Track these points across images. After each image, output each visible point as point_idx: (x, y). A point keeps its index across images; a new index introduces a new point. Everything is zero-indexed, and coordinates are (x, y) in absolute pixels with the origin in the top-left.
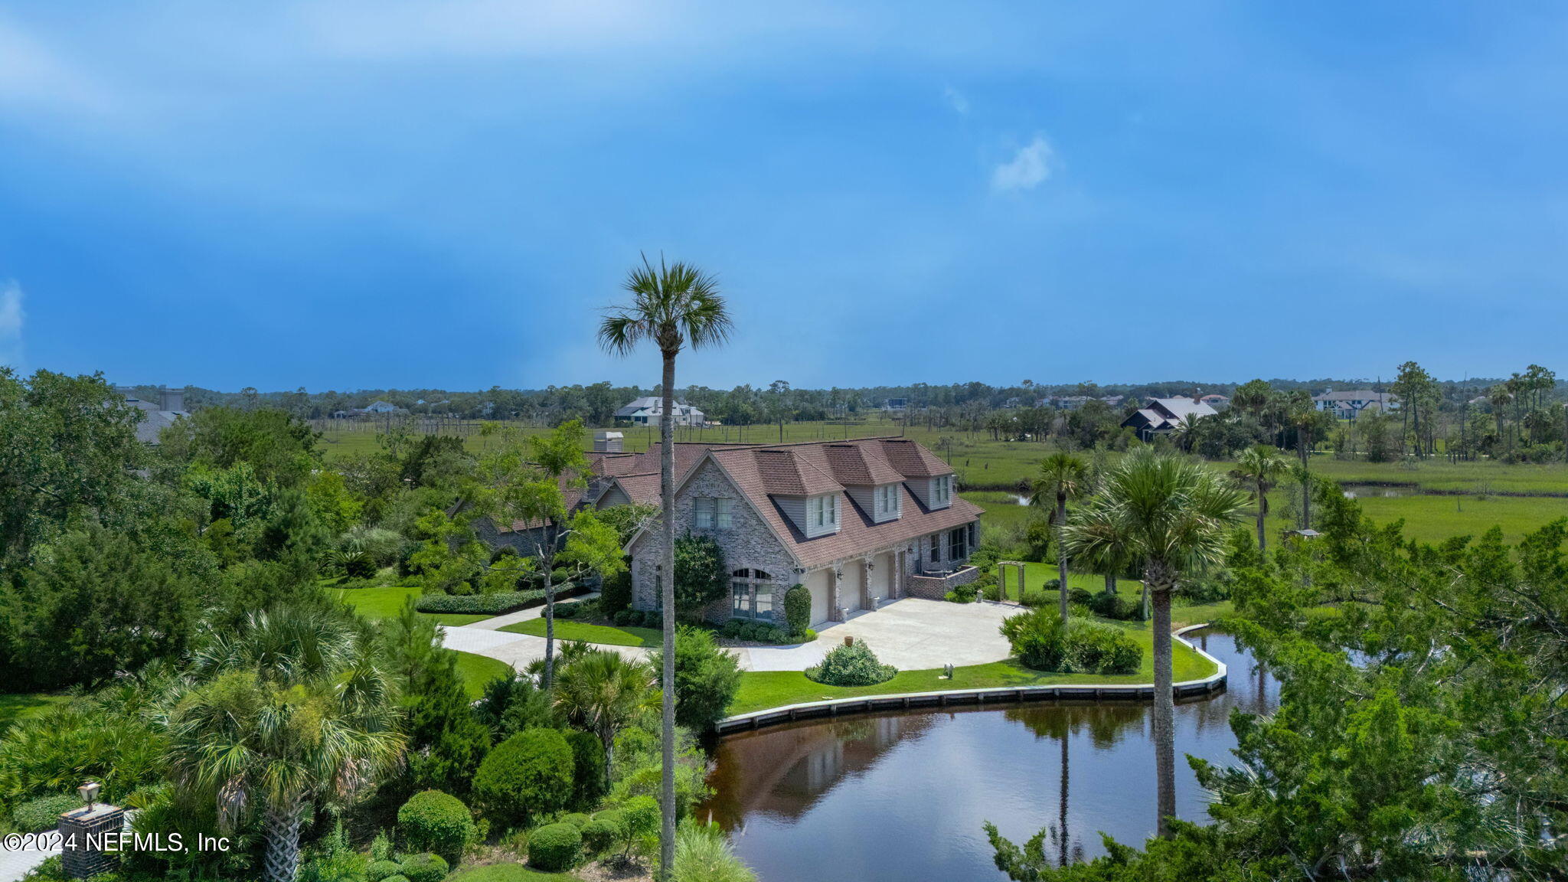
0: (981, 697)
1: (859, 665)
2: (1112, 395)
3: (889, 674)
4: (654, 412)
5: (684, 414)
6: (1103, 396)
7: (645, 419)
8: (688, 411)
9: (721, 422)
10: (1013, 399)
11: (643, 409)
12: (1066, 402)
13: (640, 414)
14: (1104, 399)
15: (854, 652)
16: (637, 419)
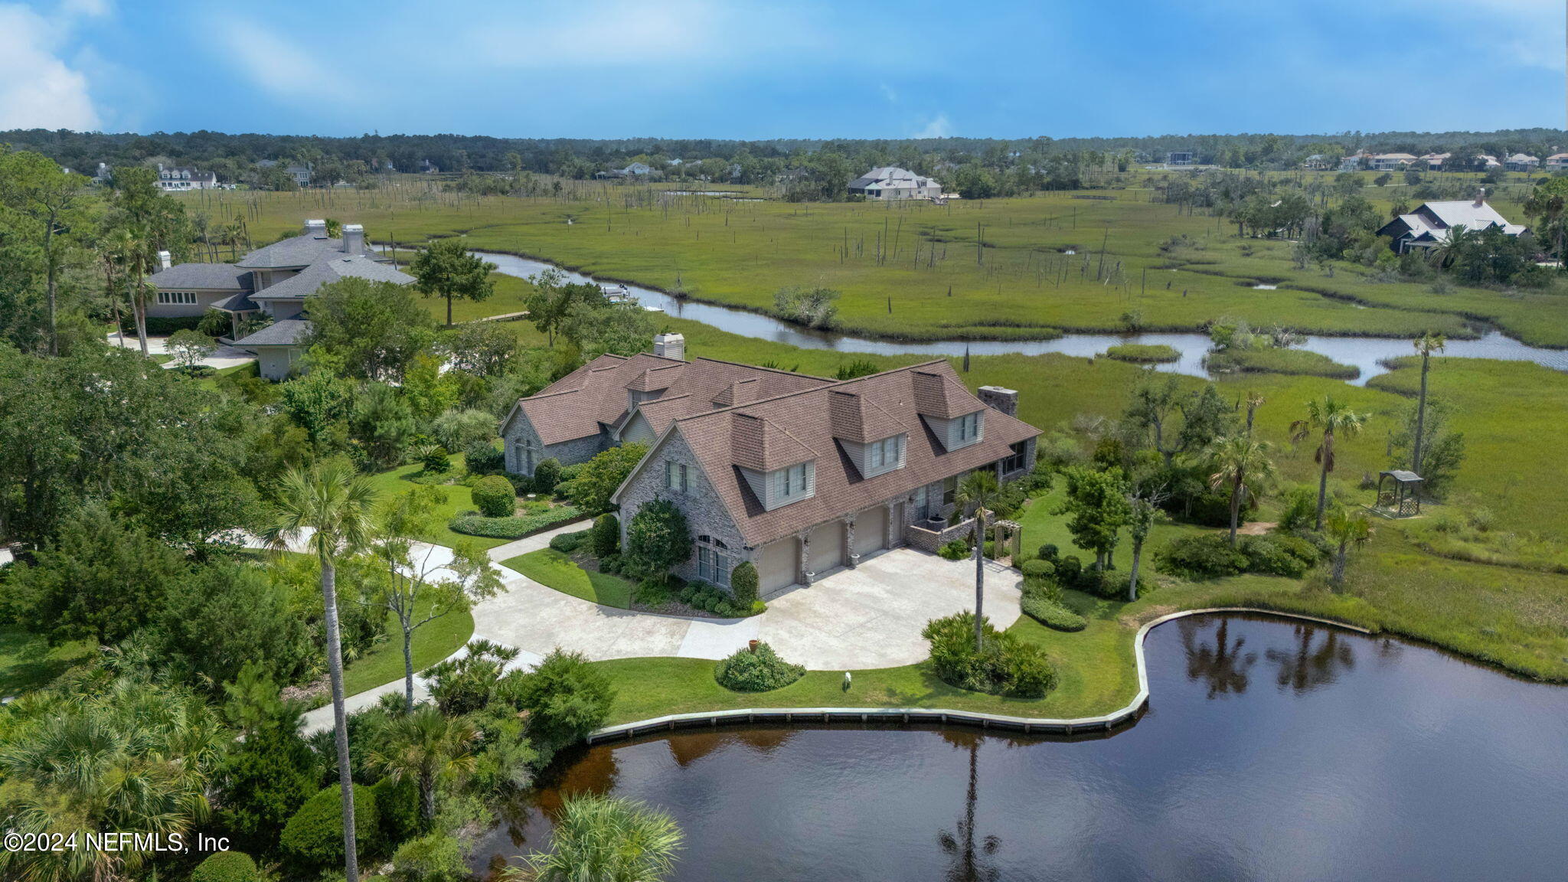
0: (864, 717)
1: (756, 672)
2: (1437, 153)
3: (792, 676)
4: (888, 184)
5: (919, 187)
6: (1427, 153)
7: (878, 193)
8: (924, 184)
9: (960, 194)
10: (1314, 157)
11: (877, 181)
12: (1378, 161)
13: (874, 187)
14: (1427, 157)
15: (754, 659)
16: (871, 192)
